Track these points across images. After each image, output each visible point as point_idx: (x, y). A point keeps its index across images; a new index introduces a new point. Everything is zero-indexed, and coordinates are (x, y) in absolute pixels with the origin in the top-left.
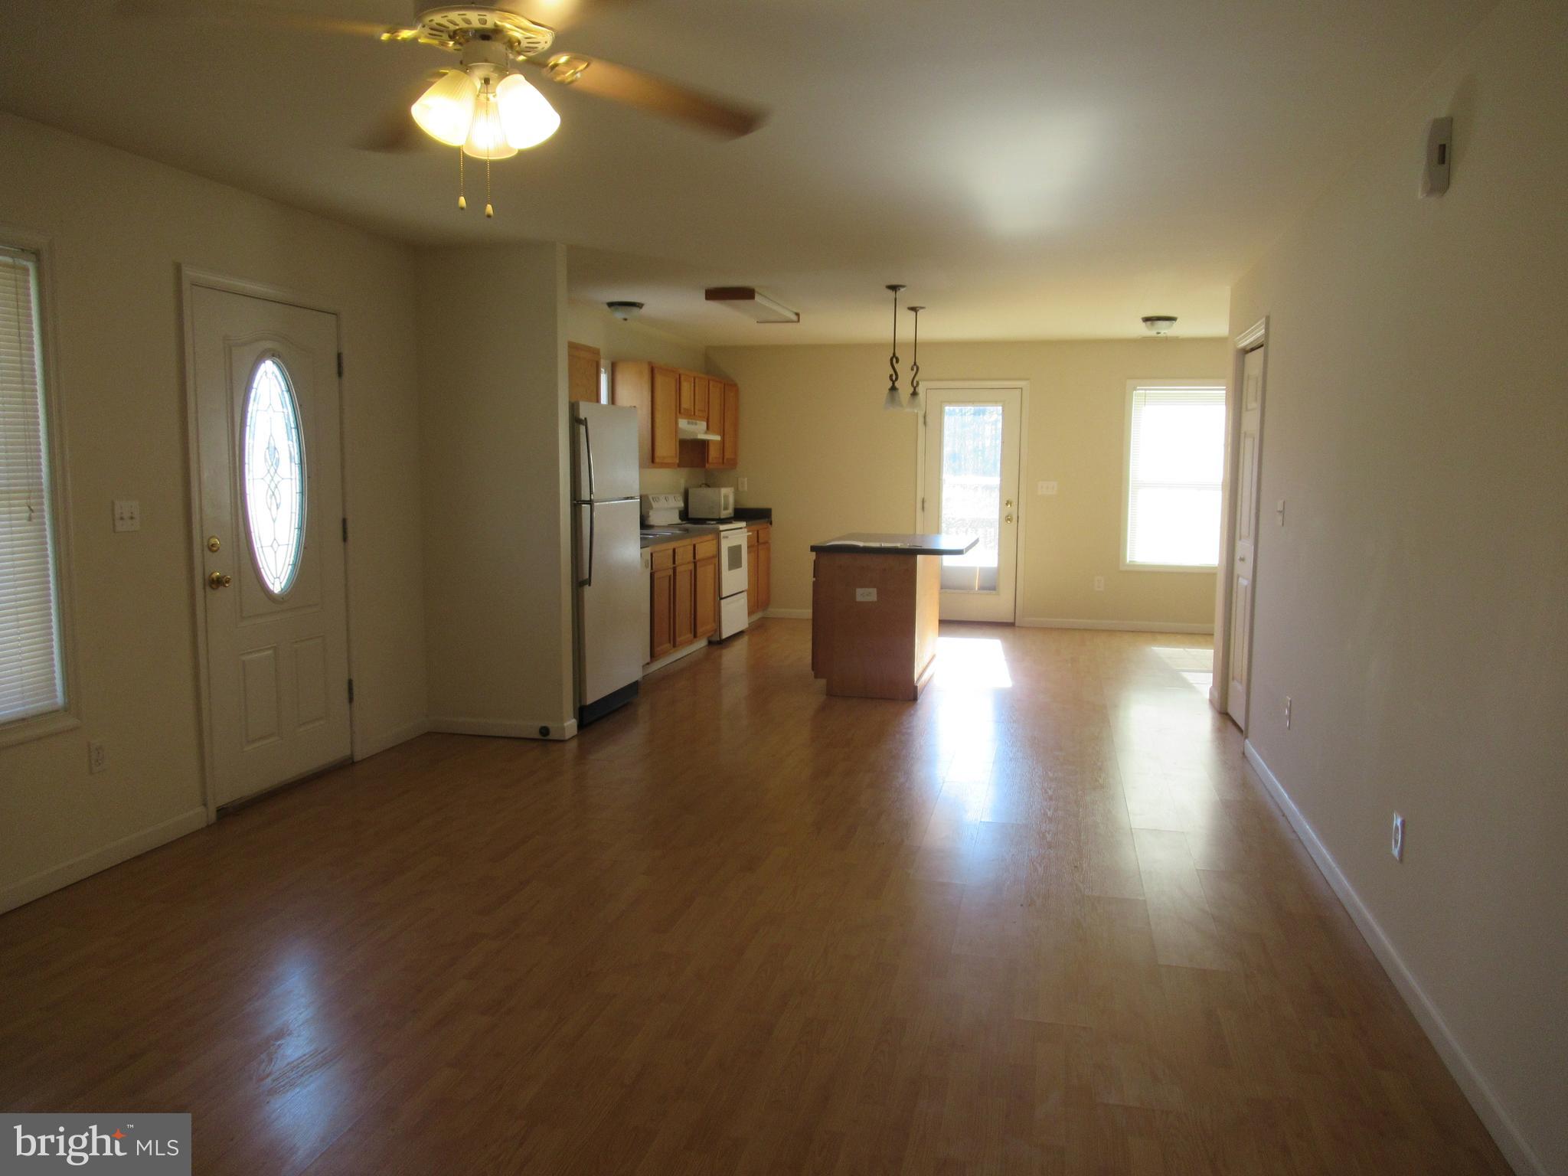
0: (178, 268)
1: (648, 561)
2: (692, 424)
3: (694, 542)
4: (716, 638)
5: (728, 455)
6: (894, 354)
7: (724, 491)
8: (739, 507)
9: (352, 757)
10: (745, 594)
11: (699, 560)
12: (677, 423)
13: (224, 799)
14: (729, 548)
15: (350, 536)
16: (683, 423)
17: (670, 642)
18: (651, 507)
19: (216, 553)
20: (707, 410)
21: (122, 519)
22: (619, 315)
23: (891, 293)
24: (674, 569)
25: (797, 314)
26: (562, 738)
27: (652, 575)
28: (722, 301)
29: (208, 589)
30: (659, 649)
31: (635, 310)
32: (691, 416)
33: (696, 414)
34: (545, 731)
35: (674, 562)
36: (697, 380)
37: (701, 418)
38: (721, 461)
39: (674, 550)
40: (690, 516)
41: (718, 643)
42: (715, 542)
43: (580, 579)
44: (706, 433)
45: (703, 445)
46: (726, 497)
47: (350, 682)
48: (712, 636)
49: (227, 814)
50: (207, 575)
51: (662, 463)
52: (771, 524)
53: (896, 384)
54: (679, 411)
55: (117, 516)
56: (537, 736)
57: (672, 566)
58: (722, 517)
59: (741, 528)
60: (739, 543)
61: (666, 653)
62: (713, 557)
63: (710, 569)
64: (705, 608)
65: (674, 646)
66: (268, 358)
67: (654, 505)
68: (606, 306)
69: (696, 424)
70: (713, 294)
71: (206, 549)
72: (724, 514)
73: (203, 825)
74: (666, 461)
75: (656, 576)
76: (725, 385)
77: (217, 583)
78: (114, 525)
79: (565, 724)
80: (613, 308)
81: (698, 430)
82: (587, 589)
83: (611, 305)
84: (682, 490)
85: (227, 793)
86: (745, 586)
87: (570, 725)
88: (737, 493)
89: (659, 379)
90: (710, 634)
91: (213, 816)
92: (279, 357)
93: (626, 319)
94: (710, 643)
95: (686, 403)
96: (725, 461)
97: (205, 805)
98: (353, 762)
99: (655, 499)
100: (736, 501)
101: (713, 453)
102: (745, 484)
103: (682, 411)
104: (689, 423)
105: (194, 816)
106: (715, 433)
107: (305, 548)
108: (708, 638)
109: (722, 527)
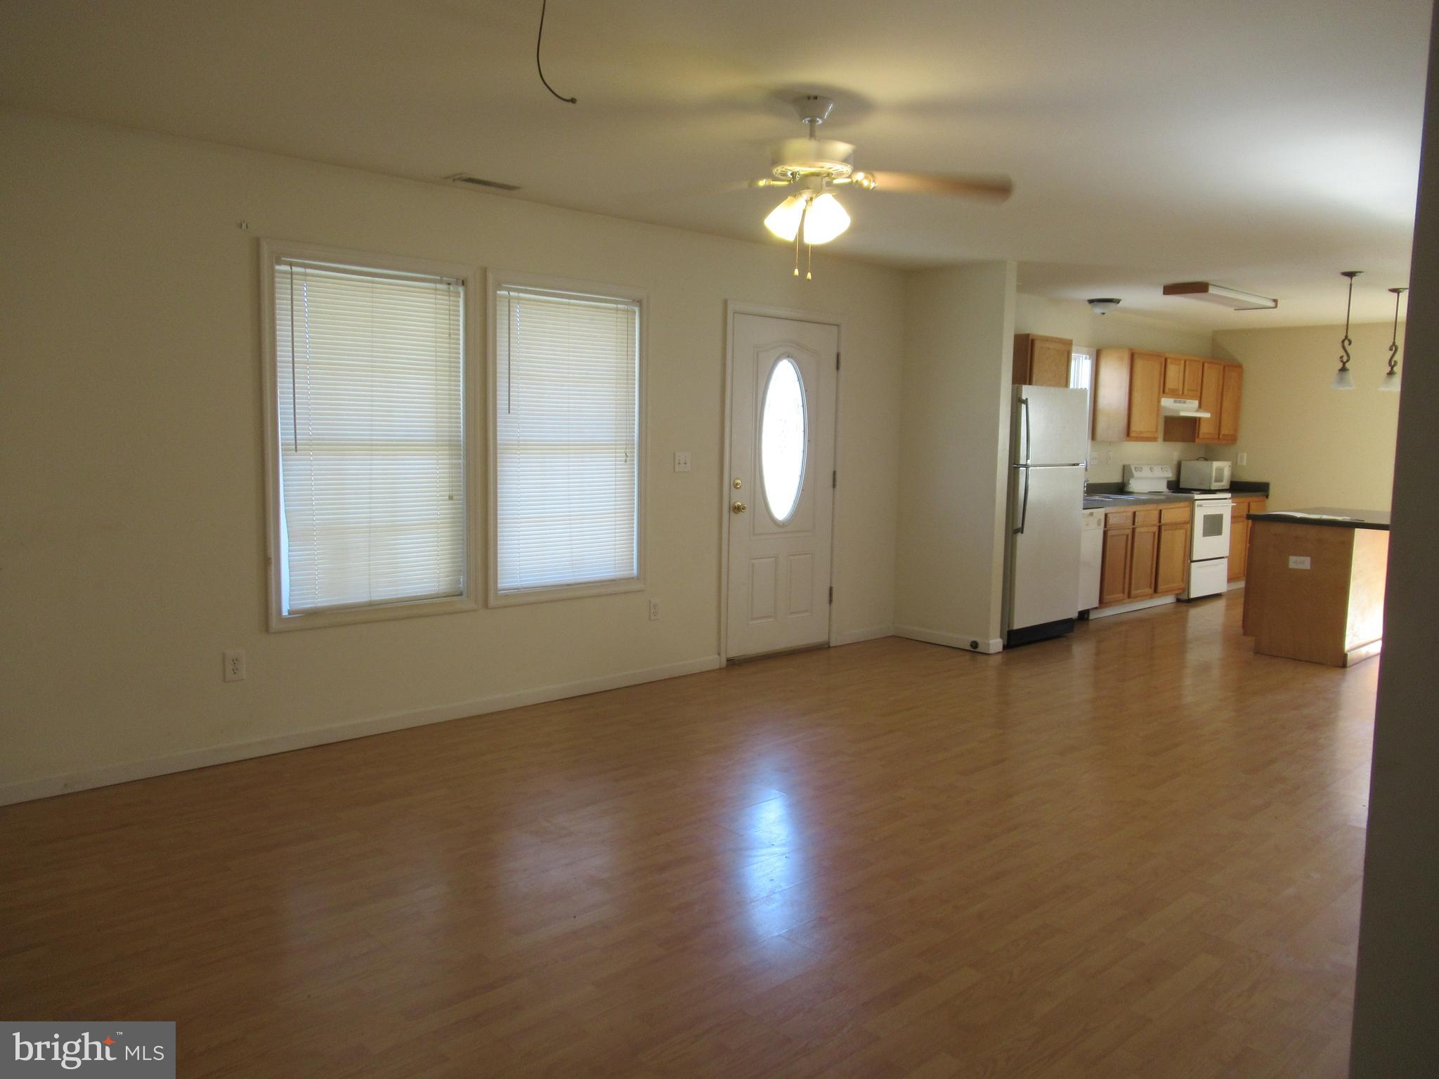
0: (725, 302)
1: (1100, 520)
2: (1180, 402)
3: (1161, 508)
4: (1184, 597)
5: (1224, 431)
6: (1346, 337)
7: (1216, 464)
8: (1236, 480)
9: (828, 643)
10: (1225, 561)
11: (1165, 524)
12: (1159, 401)
13: (734, 652)
14: (1205, 516)
15: (838, 483)
16: (1167, 402)
17: (1123, 593)
18: (1132, 476)
19: (737, 490)
20: (1199, 390)
21: (679, 463)
22: (1098, 310)
23: (1347, 279)
24: (1134, 530)
25: (1275, 301)
26: (987, 652)
27: (1105, 533)
28: (1183, 295)
29: (732, 513)
30: (1107, 597)
31: (1112, 305)
32: (1178, 395)
33: (1186, 392)
34: (975, 645)
35: (1134, 523)
36: (1187, 363)
37: (1192, 398)
38: (1217, 436)
39: (1134, 513)
40: (1182, 486)
41: (1186, 601)
42: (1188, 509)
43: (1015, 528)
44: (1197, 411)
45: (1193, 423)
46: (1221, 469)
47: (831, 589)
48: (1181, 594)
49: (733, 664)
50: (731, 505)
51: (1137, 437)
52: (1267, 497)
53: (1347, 365)
54: (1164, 391)
55: (677, 461)
56: (968, 647)
57: (1131, 527)
58: (1213, 488)
59: (1226, 499)
60: (1221, 513)
61: (1118, 602)
62: (1185, 523)
63: (1180, 535)
64: (1170, 567)
65: (1129, 597)
66: (785, 358)
67: (1136, 474)
68: (1087, 303)
69: (1185, 402)
70: (1170, 290)
71: (732, 487)
72: (1215, 486)
73: (718, 667)
74: (1144, 435)
75: (1110, 533)
76: (1224, 368)
77: (737, 509)
78: (674, 468)
79: (991, 642)
80: (1092, 304)
81: (1188, 409)
82: (1019, 536)
83: (1091, 301)
84: (1175, 462)
85: (737, 649)
86: (1226, 552)
87: (995, 643)
88: (1234, 467)
89: (1139, 364)
90: (1177, 592)
91: (724, 663)
92: (792, 358)
93: (1104, 314)
94: (1178, 600)
95: (1171, 383)
96: (1221, 437)
97: (719, 654)
98: (829, 647)
99: (1139, 469)
100: (1232, 475)
101: (1205, 429)
102: (1244, 459)
103: (1167, 390)
104: (1175, 402)
105: (710, 660)
106: (1206, 411)
107: (803, 490)
108: (1177, 595)
109: (1197, 496)
